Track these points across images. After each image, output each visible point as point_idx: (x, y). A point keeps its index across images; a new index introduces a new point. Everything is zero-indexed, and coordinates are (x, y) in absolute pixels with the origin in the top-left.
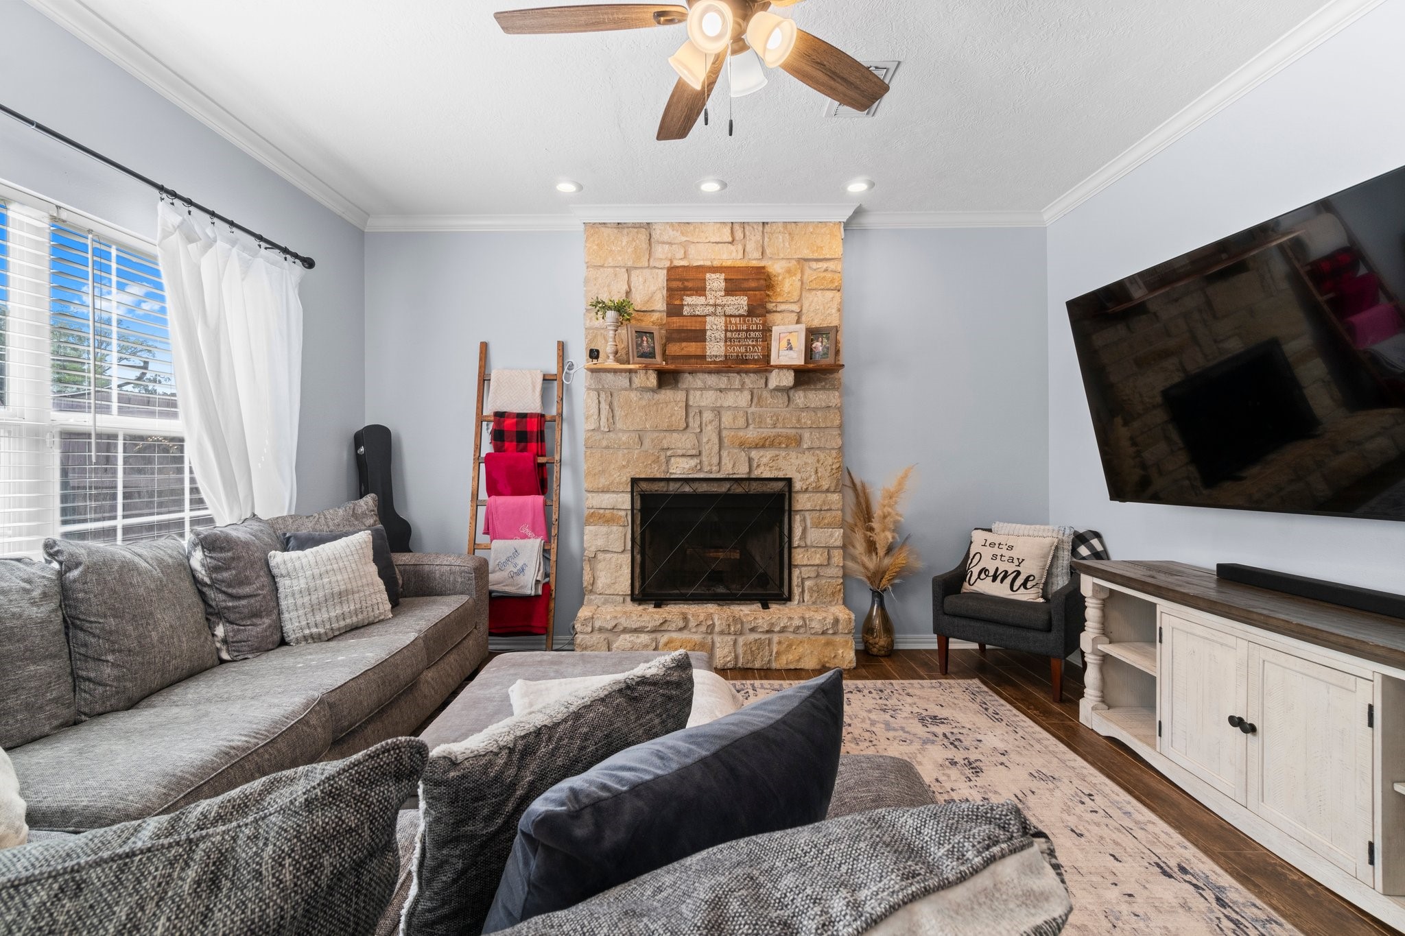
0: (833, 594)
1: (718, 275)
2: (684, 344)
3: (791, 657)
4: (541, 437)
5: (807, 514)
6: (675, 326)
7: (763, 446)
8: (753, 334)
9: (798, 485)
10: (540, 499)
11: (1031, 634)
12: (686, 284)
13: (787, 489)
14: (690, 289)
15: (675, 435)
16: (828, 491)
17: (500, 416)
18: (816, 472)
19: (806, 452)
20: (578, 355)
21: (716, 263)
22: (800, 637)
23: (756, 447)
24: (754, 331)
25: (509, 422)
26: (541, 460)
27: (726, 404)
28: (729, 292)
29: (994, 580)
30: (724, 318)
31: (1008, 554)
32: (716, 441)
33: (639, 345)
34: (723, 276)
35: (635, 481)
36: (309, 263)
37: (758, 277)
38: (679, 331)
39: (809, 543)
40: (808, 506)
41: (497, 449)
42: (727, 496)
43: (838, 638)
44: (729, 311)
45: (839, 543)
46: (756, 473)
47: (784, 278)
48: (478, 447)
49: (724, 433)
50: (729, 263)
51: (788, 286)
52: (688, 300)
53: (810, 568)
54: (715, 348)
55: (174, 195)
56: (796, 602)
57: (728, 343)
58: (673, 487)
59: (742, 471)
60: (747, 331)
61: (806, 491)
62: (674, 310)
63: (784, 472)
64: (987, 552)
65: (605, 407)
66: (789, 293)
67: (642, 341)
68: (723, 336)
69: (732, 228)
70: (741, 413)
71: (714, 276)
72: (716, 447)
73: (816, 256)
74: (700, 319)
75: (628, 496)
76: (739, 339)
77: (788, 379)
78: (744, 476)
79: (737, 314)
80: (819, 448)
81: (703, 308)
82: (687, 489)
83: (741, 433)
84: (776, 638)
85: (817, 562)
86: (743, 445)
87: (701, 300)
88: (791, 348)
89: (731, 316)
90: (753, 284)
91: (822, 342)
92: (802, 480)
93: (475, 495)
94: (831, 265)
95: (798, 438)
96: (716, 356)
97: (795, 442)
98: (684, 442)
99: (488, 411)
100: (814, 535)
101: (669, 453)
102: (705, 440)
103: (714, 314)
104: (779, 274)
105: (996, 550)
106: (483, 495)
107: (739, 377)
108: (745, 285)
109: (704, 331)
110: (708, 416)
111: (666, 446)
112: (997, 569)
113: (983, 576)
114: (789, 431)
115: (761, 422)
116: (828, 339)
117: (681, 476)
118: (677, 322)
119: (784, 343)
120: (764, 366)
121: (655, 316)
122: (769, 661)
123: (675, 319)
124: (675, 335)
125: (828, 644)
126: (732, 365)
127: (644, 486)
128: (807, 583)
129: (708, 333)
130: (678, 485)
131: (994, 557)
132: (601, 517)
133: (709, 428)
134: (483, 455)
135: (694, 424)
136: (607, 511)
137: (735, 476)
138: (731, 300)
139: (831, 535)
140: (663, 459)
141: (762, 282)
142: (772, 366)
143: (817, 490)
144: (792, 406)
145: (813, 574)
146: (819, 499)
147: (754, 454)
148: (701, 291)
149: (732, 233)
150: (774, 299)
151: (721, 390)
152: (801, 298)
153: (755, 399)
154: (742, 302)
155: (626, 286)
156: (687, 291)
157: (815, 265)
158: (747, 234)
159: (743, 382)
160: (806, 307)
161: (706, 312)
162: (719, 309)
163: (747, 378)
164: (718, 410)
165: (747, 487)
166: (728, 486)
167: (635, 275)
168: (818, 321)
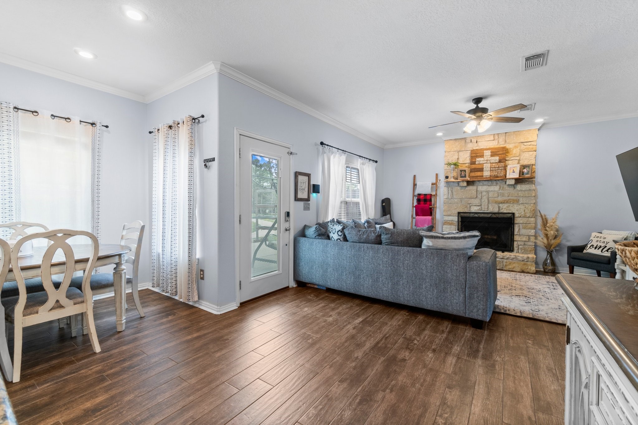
0: (531, 251)
1: (488, 151)
2: (476, 173)
3: (510, 267)
4: (431, 200)
5: (520, 224)
6: (473, 168)
7: (504, 203)
8: (500, 168)
9: (517, 215)
10: (430, 217)
11: (602, 265)
12: (477, 154)
13: (513, 216)
14: (479, 156)
15: (473, 199)
16: (529, 217)
17: (419, 195)
18: (524, 211)
19: (521, 205)
20: (442, 178)
21: (488, 147)
22: (514, 261)
23: (501, 203)
24: (501, 167)
25: (421, 196)
26: (430, 207)
27: (491, 190)
28: (492, 156)
29: (595, 249)
30: (490, 164)
31: (602, 240)
32: (487, 201)
33: (461, 174)
34: (490, 151)
35: (459, 213)
36: (376, 162)
37: (503, 150)
38: (474, 169)
39: (521, 234)
40: (521, 222)
41: (418, 204)
42: (490, 218)
43: (528, 263)
44: (492, 161)
45: (533, 234)
46: (501, 211)
47: (513, 149)
48: (413, 203)
49: (490, 199)
50: (492, 147)
51: (515, 151)
52: (478, 159)
53: (521, 242)
54: (487, 173)
55: (362, 157)
56: (516, 252)
57: (491, 172)
58: (472, 215)
59: (496, 210)
60: (499, 167)
61: (520, 217)
62: (473, 163)
63: (511, 211)
64: (595, 240)
65: (450, 192)
66: (515, 154)
67: (462, 173)
68: (489, 169)
69: (494, 136)
70: (496, 193)
71: (487, 151)
72: (487, 203)
73: (526, 141)
74: (481, 165)
75: (457, 217)
76: (495, 170)
77: (513, 182)
78: (497, 212)
79: (495, 162)
80: (526, 203)
81: (483, 161)
82: (476, 215)
83: (496, 199)
84: (505, 261)
85: (524, 240)
86: (496, 202)
87: (482, 159)
88: (514, 172)
89: (493, 163)
90: (501, 153)
91: (527, 169)
92: (519, 213)
93: (412, 216)
94: (532, 143)
95: (518, 200)
96: (487, 176)
97: (517, 201)
98: (477, 201)
99: (416, 193)
100: (523, 231)
101: (470, 205)
102: (483, 201)
103: (487, 163)
104: (511, 148)
105: (599, 239)
106: (414, 216)
107: (495, 181)
108: (498, 153)
109: (483, 168)
110: (484, 194)
111: (469, 203)
112: (597, 245)
113: (591, 247)
114: (514, 198)
115: (503, 195)
116: (529, 168)
117: (474, 212)
118: (473, 166)
119: (512, 171)
120: (504, 179)
121: (467, 165)
122: (502, 267)
123: (473, 165)
124: (473, 170)
125: (525, 264)
126: (492, 180)
127: (462, 214)
128: (520, 247)
129: (484, 169)
130: (473, 214)
131: (597, 241)
132: (448, 223)
133: (484, 197)
134: (414, 205)
135: (479, 196)
136: (450, 221)
137: (493, 212)
138: (493, 158)
139: (530, 232)
140: (468, 206)
141: (505, 152)
142: (507, 179)
143: (525, 217)
144: (516, 189)
145: (523, 244)
146: (525, 220)
147: (501, 205)
148: (482, 156)
149: (494, 137)
150: (509, 156)
151: (489, 186)
152: (520, 155)
153: (501, 188)
154: (497, 159)
155: (457, 157)
156: (477, 157)
157: (525, 144)
158: (499, 136)
159: (497, 184)
160: (521, 158)
161: (484, 162)
162: (488, 161)
163: (498, 182)
164: (488, 192)
165: (497, 216)
166: (490, 215)
167: (460, 153)
168: (526, 163)
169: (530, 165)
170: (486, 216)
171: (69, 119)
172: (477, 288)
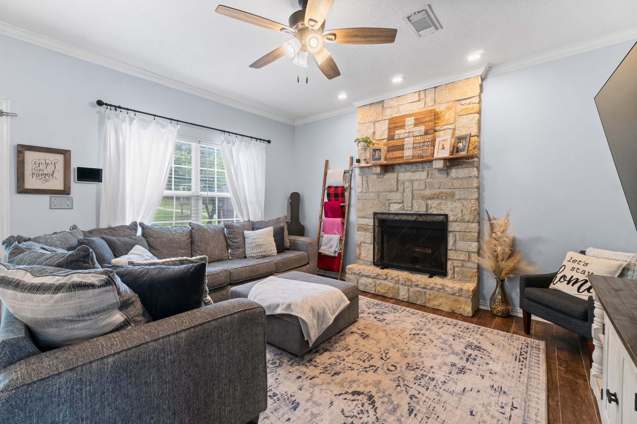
0: (471, 277)
1: (411, 118)
2: (394, 152)
3: (435, 303)
4: (343, 195)
5: (457, 233)
6: (391, 145)
7: (433, 198)
8: (426, 144)
9: (451, 218)
10: (339, 220)
12: (397, 125)
13: (445, 220)
14: (398, 127)
15: (392, 193)
16: (468, 222)
17: (330, 188)
18: (462, 211)
19: (457, 201)
21: (411, 112)
22: (440, 294)
23: (430, 198)
24: (427, 142)
25: (332, 190)
26: (342, 204)
27: (415, 178)
28: (416, 125)
29: (568, 284)
30: (413, 138)
31: (582, 268)
32: (411, 196)
33: (373, 155)
34: (413, 118)
35: (375, 214)
36: (269, 142)
37: (431, 115)
38: (393, 147)
39: (457, 248)
40: (457, 229)
41: (328, 200)
42: (415, 222)
43: (462, 299)
44: (415, 134)
45: (475, 250)
46: (430, 211)
47: (445, 113)
48: (322, 200)
49: (415, 192)
50: (417, 111)
51: (448, 116)
52: (397, 132)
53: (458, 261)
54: (408, 153)
56: (450, 278)
57: (414, 150)
58: (391, 217)
59: (423, 210)
60: (424, 142)
61: (456, 221)
62: (391, 138)
63: (444, 211)
64: (569, 265)
65: (365, 182)
66: (448, 120)
67: (376, 153)
68: (412, 146)
69: (419, 94)
70: (422, 182)
71: (409, 119)
72: (411, 199)
73: (464, 97)
74: (402, 140)
75: (372, 220)
76: (420, 147)
77: (440, 164)
78: (423, 213)
79: (419, 135)
80: (464, 199)
81: (403, 134)
82: (397, 218)
83: (422, 192)
84: (428, 292)
85: (462, 259)
86: (423, 198)
87: (403, 131)
88: (444, 149)
89: (416, 136)
90: (428, 119)
91: (462, 143)
92: (454, 215)
93: (321, 217)
94: (473, 100)
95: (453, 194)
96: (408, 156)
97: (452, 196)
98: (397, 196)
99: (327, 185)
100: (461, 245)
101: (390, 202)
102: (405, 196)
103: (409, 137)
104: (443, 111)
105: (576, 265)
106: (323, 217)
107: (421, 165)
108: (424, 120)
109: (404, 145)
110: (407, 184)
111: (388, 199)
112: (572, 277)
113: (562, 280)
114: (447, 190)
115: (432, 186)
116: (465, 141)
117: (394, 212)
118: (392, 143)
119: (441, 146)
121: (384, 141)
122: (425, 302)
123: (391, 141)
124: (391, 149)
125: (456, 300)
127: (379, 216)
128: (456, 269)
129: (405, 146)
130: (393, 216)
131: (573, 269)
132: (363, 228)
133: (407, 190)
134: (324, 202)
135: (401, 188)
136: (365, 226)
137: (419, 213)
138: (417, 128)
139: (470, 246)
140: (387, 204)
141: (433, 118)
142: (435, 159)
143: (462, 221)
144: (449, 177)
145: (460, 265)
146: (463, 226)
147: (429, 202)
148: (403, 127)
149: (419, 96)
150: (440, 124)
151: (413, 172)
152: (455, 121)
153: (430, 176)
154: (422, 128)
155: (373, 131)
156: (397, 128)
157: (463, 102)
158: (427, 94)
159: (423, 168)
160: (457, 125)
161: (405, 136)
162: (411, 134)
163: (426, 166)
164: (412, 181)
165: (424, 218)
166: (415, 217)
167: (377, 124)
168: (463, 133)
169: (467, 135)
170: (409, 218)
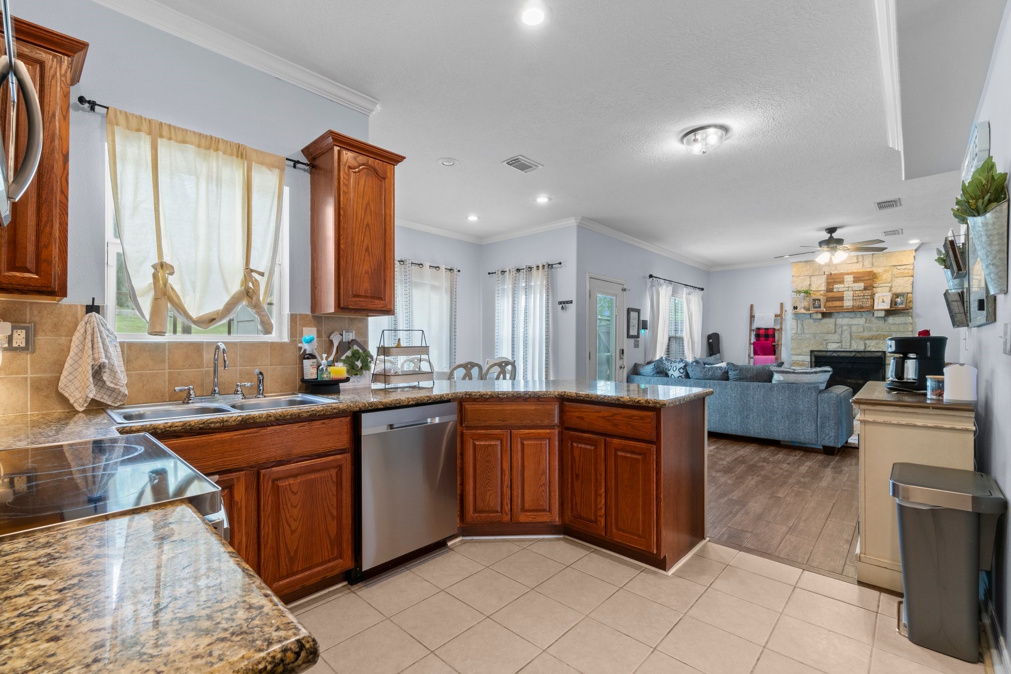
1: (850, 276)
2: (834, 302)
4: (774, 336)
6: (830, 296)
7: (871, 339)
8: (866, 297)
10: (773, 357)
12: (835, 280)
13: (883, 355)
14: (837, 282)
15: (830, 335)
17: (758, 329)
20: (789, 308)
21: (849, 271)
23: (868, 339)
25: (761, 331)
26: (774, 344)
27: (854, 323)
28: (854, 282)
30: (852, 292)
32: (849, 337)
33: (814, 304)
34: (852, 276)
35: (812, 352)
36: (702, 289)
37: (869, 275)
38: (832, 297)
41: (757, 340)
42: (853, 357)
44: (854, 289)
46: (868, 349)
47: (883, 274)
48: (750, 340)
49: (853, 334)
50: (855, 271)
51: (886, 277)
52: (836, 286)
54: (848, 303)
55: (689, 286)
57: (854, 301)
58: (828, 354)
59: (861, 348)
60: (863, 296)
62: (829, 290)
63: (882, 349)
65: (799, 325)
66: (885, 280)
67: (815, 302)
68: (852, 298)
70: (861, 326)
71: (848, 276)
72: (849, 339)
73: (899, 264)
74: (841, 293)
75: (809, 357)
76: (859, 299)
77: (882, 314)
78: (862, 350)
79: (859, 290)
82: (835, 354)
83: (861, 334)
86: (861, 338)
87: (842, 286)
88: (884, 302)
89: (856, 291)
90: (866, 278)
91: (900, 298)
93: (749, 355)
94: (907, 267)
95: (889, 335)
96: (848, 306)
98: (836, 337)
99: (755, 327)
101: (827, 341)
102: (844, 336)
103: (848, 290)
104: (880, 273)
106: (752, 355)
107: (860, 313)
108: (863, 278)
109: (843, 297)
110: (845, 328)
111: (826, 339)
114: (885, 333)
115: (870, 329)
116: (904, 297)
117: (832, 350)
118: (830, 294)
119: (881, 300)
120: (871, 310)
121: (822, 292)
123: (830, 293)
124: (830, 299)
126: (856, 311)
127: (816, 353)
129: (845, 298)
130: (831, 353)
132: (798, 364)
133: (846, 332)
134: (752, 342)
135: (839, 331)
136: (800, 361)
137: (857, 350)
138: (856, 285)
140: (824, 343)
141: (871, 277)
142: (875, 310)
144: (886, 323)
147: (867, 342)
148: (842, 282)
149: (857, 259)
150: (878, 282)
151: (851, 318)
152: (891, 281)
153: (868, 321)
154: (861, 285)
155: (809, 283)
156: (835, 283)
157: (898, 267)
158: (865, 258)
159: (862, 315)
160: (894, 285)
161: (844, 289)
162: (850, 289)
163: (864, 314)
164: (850, 326)
165: (863, 354)
166: (854, 353)
167: (812, 278)
168: (899, 290)
169: (905, 293)
170: (848, 354)
171: (422, 264)
172: (828, 417)
